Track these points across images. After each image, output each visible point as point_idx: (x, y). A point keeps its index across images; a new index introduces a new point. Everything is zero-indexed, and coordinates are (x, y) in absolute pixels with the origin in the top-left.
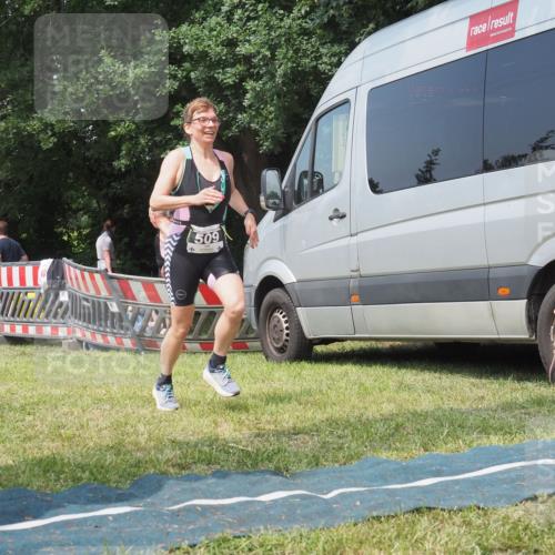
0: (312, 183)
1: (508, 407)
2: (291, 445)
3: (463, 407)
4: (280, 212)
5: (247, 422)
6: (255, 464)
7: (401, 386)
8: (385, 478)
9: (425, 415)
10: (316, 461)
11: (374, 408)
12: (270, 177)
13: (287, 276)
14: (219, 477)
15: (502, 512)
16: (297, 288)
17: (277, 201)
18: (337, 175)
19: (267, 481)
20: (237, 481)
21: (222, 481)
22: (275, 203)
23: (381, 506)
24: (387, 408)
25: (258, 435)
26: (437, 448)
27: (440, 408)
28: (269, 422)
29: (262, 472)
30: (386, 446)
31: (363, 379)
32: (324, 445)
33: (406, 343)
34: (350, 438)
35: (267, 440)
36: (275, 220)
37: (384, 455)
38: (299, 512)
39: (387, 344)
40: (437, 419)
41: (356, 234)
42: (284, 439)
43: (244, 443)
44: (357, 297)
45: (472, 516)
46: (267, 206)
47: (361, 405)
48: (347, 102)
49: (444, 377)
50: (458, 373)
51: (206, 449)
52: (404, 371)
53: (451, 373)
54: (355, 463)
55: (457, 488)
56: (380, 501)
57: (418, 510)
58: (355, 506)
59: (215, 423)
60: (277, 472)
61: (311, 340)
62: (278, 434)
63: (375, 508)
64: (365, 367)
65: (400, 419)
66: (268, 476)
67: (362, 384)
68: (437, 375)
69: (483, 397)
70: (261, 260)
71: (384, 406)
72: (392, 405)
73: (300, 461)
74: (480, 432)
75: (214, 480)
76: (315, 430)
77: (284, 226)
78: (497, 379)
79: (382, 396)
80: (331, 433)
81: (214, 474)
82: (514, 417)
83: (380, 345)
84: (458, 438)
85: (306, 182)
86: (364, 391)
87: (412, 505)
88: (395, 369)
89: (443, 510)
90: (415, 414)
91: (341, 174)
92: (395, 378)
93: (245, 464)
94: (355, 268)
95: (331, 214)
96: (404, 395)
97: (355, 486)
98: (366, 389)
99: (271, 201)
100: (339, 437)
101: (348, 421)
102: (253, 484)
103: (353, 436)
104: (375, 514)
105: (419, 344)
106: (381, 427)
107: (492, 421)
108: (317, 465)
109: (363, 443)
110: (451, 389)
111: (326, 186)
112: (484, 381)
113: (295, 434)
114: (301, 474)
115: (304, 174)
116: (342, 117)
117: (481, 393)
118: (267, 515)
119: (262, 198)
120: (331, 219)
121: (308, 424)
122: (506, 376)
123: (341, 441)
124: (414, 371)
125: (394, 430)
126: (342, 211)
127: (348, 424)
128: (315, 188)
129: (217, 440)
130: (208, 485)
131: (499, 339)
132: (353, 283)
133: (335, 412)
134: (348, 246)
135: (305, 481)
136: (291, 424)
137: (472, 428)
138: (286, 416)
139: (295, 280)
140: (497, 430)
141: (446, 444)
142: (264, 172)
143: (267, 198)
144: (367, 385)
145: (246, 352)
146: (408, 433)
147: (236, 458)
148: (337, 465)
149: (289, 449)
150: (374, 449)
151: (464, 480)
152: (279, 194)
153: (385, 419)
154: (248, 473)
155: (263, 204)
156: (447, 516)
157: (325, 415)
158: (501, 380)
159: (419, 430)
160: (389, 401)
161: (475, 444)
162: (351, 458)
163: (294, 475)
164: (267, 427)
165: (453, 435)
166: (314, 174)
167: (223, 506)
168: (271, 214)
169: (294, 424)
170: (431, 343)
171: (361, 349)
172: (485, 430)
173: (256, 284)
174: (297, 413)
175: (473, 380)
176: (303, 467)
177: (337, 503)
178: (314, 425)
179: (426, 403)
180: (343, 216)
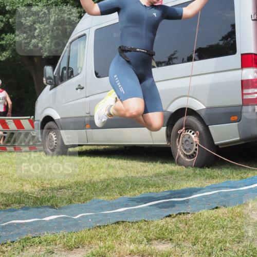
0: (68, 72)
1: (157, 175)
2: (59, 194)
3: (138, 176)
4: (53, 86)
5: (37, 184)
6: (41, 203)
7: (109, 166)
8: (102, 209)
9: (120, 180)
10: (70, 201)
11: (97, 176)
12: (48, 69)
13: (56, 116)
14: (24, 210)
15: (156, 222)
16: (60, 121)
17: (51, 81)
18: (80, 69)
19: (47, 211)
20: (33, 211)
21: (26, 211)
22: (50, 82)
23: (101, 221)
24: (103, 176)
25: (43, 190)
26: (126, 194)
27: (127, 176)
28: (48, 184)
29: (45, 207)
30: (103, 194)
31: (92, 164)
32: (74, 194)
33: (111, 147)
34: (86, 191)
35: (47, 192)
36: (51, 89)
37: (102, 198)
38: (63, 225)
39: (102, 147)
40: (126, 181)
41: (88, 97)
42: (55, 192)
43: (36, 194)
44: (89, 126)
45: (142, 224)
46: (47, 83)
47: (91, 175)
48: (85, 35)
49: (128, 162)
50: (135, 160)
51: (18, 197)
52: (110, 159)
53: (132, 160)
54: (88, 202)
55: (135, 212)
56: (100, 219)
57: (118, 223)
58: (89, 221)
59: (22, 184)
60: (52, 207)
61: (67, 146)
62: (52, 189)
63: (98, 222)
64: (92, 158)
65: (109, 182)
66: (48, 209)
67: (91, 166)
68: (125, 161)
69: (146, 171)
70: (44, 108)
71: (101, 175)
72: (105, 175)
73: (63, 201)
74: (145, 187)
75: (22, 211)
76: (69, 187)
77: (55, 93)
78: (153, 163)
79: (101, 171)
80: (77, 188)
81: (22, 208)
82: (160, 180)
83: (99, 148)
84: (135, 189)
85: (65, 72)
86: (92, 169)
87: (115, 221)
88: (106, 159)
89: (129, 222)
90: (115, 179)
91: (82, 69)
92: (106, 163)
93: (37, 203)
94: (88, 112)
95: (77, 87)
96: (111, 170)
97: (88, 213)
98: (93, 168)
99: (49, 81)
100: (81, 190)
101: (85, 183)
102: (41, 212)
103: (87, 190)
104: (98, 225)
105: (117, 147)
106: (100, 186)
107: (151, 182)
108: (71, 203)
109: (92, 193)
110: (132, 167)
111: (74, 74)
112: (146, 164)
113: (60, 189)
114: (63, 208)
115: (64, 68)
116: (82, 42)
117: (145, 169)
118: (48, 226)
119: (44, 79)
120: (77, 89)
121: (66, 185)
122: (156, 162)
123: (82, 192)
124: (115, 160)
125: (106, 186)
126: (82, 86)
127: (85, 184)
128: (69, 75)
129: (23, 192)
130: (19, 214)
131: (154, 145)
132: (87, 119)
133: (79, 179)
134: (85, 102)
135: (65, 210)
136: (58, 185)
137: (141, 185)
138: (56, 181)
139: (60, 118)
140: (152, 186)
141: (130, 192)
142: (45, 67)
143: (47, 79)
144: (94, 166)
145: (36, 151)
146: (113, 188)
147: (32, 201)
148: (80, 203)
149: (57, 196)
150: (97, 195)
151: (138, 208)
152: (52, 77)
153: (102, 182)
154: (38, 208)
155: (45, 82)
156: (131, 225)
157: (74, 180)
158: (154, 163)
159: (117, 186)
160: (104, 173)
161: (143, 192)
162: (86, 200)
163: (60, 208)
164: (47, 186)
165: (133, 189)
166: (69, 68)
167: (27, 223)
168: (48, 87)
169: (60, 184)
170: (123, 147)
171: (90, 150)
172: (147, 186)
173: (41, 120)
174: (61, 180)
175: (141, 163)
176: (64, 204)
177: (80, 220)
178: (69, 185)
179: (121, 174)
180: (83, 88)
